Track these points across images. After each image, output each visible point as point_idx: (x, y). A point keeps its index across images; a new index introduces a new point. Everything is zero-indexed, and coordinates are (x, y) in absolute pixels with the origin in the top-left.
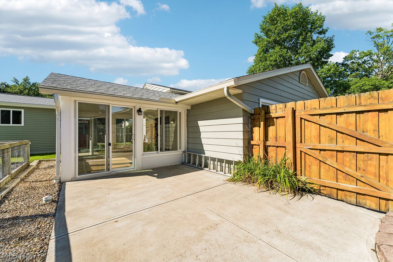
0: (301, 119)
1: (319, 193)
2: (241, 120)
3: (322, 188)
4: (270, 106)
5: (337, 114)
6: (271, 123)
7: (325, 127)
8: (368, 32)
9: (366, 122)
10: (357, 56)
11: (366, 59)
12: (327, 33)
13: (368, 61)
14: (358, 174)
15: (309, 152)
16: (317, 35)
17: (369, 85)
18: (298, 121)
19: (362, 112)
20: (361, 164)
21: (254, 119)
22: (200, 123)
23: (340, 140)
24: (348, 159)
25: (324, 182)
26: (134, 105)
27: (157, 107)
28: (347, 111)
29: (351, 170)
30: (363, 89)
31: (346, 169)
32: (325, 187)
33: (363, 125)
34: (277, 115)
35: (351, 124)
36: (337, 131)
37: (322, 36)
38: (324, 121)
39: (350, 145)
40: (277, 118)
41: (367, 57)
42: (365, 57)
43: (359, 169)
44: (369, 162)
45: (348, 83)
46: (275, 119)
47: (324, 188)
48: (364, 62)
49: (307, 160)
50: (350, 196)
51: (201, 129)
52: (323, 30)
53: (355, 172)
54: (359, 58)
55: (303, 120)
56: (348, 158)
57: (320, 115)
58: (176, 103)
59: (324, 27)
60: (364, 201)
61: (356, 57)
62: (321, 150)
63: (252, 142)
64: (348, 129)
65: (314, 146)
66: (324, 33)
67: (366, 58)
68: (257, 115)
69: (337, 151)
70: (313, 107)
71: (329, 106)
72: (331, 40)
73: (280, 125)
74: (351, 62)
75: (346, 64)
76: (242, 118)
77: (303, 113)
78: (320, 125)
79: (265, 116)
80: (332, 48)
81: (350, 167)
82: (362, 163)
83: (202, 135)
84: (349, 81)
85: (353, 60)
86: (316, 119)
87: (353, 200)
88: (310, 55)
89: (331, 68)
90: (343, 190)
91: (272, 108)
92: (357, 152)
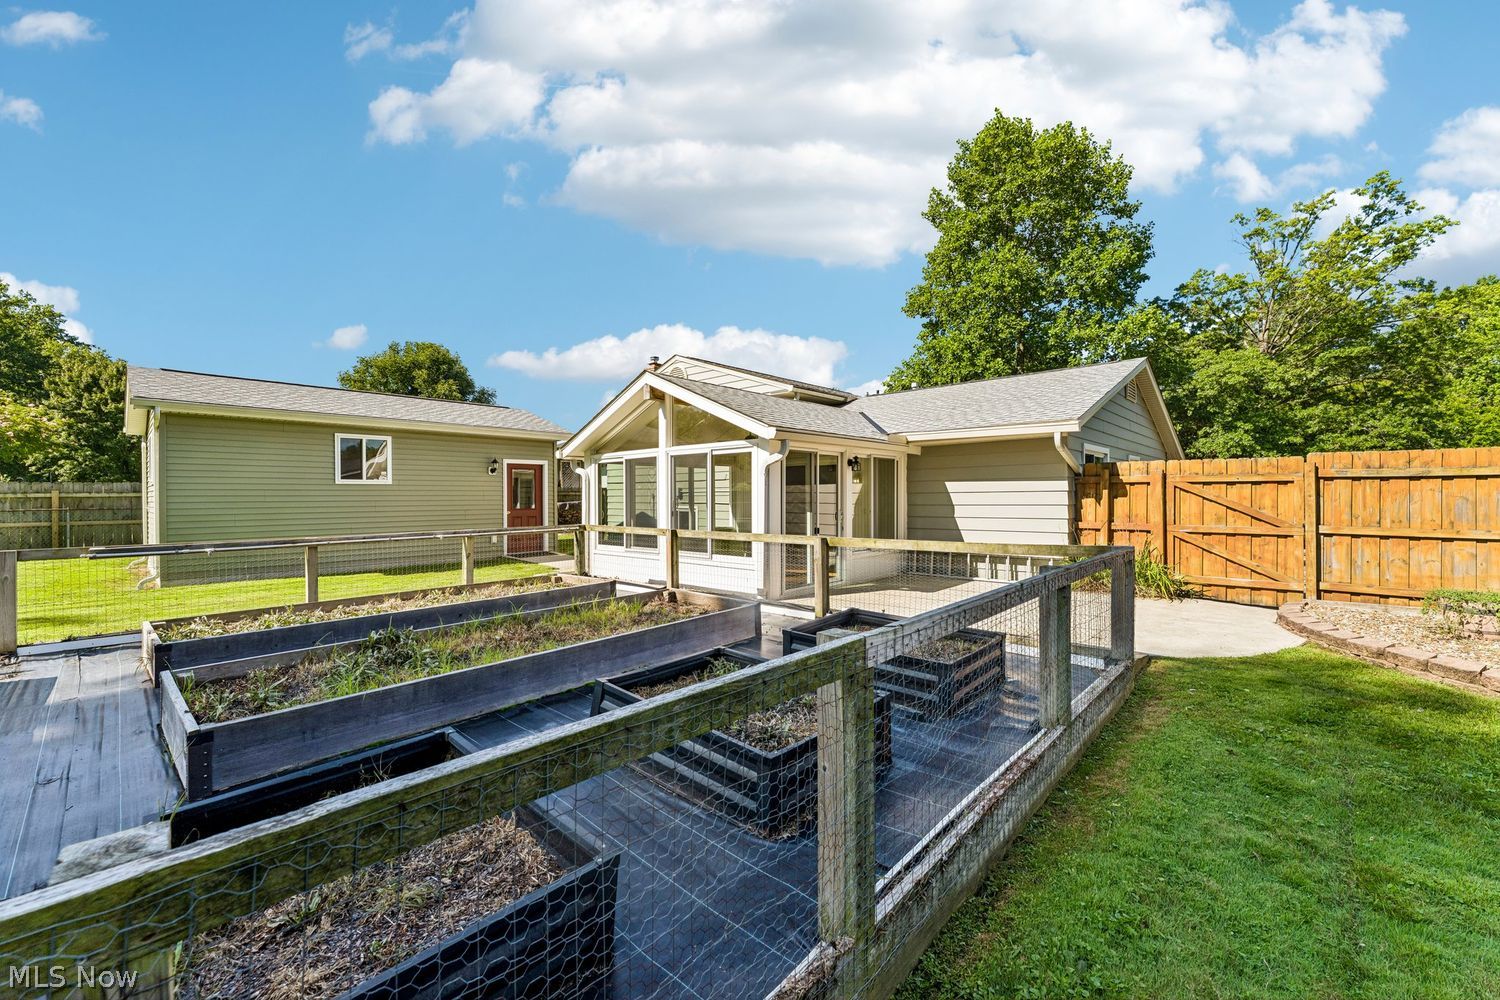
0: (1175, 487)
1: (1201, 596)
2: (1064, 485)
3: (1205, 588)
4: (1118, 464)
5: (1228, 483)
6: (1120, 492)
7: (1211, 501)
8: (1237, 218)
9: (1263, 496)
10: (1210, 287)
11: (1232, 298)
12: (1135, 216)
13: (1237, 302)
14: (1253, 564)
15: (1187, 537)
16: (1112, 217)
17: (1238, 373)
18: (1170, 490)
19: (1259, 483)
20: (1257, 551)
21: (1084, 484)
22: (951, 486)
23: (1230, 519)
24: (1241, 545)
25: (1210, 579)
26: (842, 449)
27: (869, 452)
28: (1240, 480)
29: (1244, 559)
30: (1226, 383)
31: (1239, 559)
32: (1210, 585)
33: (1260, 500)
34: (1133, 479)
35: (1245, 498)
36: (1228, 507)
37: (1124, 221)
38: (1209, 492)
39: (1244, 525)
40: (1132, 484)
41: (1234, 292)
42: (1229, 293)
43: (1255, 557)
44: (1266, 547)
45: (1187, 364)
46: (1128, 486)
47: (1208, 588)
48: (1226, 306)
49: (1184, 550)
50: (1243, 594)
51: (955, 499)
52: (1126, 205)
53: (1249, 561)
54: (1215, 294)
55: (1178, 490)
56: (1241, 542)
57: (1204, 483)
58: (908, 442)
59: (1131, 200)
60: (1260, 598)
61: (1207, 289)
62: (1204, 534)
63: (1081, 525)
64: (1241, 505)
65: (1196, 528)
66: (1130, 217)
67: (1230, 295)
68: (1092, 476)
69: (1228, 535)
70: (1194, 471)
71: (1217, 472)
72: (1146, 235)
73: (1136, 496)
74: (1193, 299)
75: (1181, 306)
76: (1066, 482)
77: (1178, 479)
78: (1204, 498)
79: (1110, 480)
80: (1148, 256)
81: (1243, 556)
82: (1257, 549)
83: (958, 512)
84: (1188, 357)
85: (1200, 295)
86: (1197, 489)
87: (1246, 599)
88: (1093, 276)
89: (1148, 320)
90: (1234, 587)
91: (1122, 466)
92: (1253, 536)
